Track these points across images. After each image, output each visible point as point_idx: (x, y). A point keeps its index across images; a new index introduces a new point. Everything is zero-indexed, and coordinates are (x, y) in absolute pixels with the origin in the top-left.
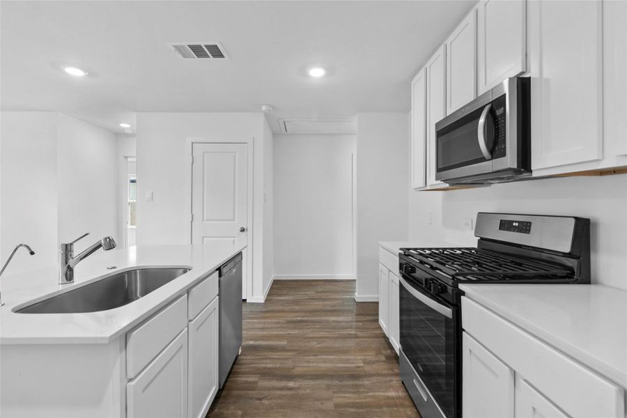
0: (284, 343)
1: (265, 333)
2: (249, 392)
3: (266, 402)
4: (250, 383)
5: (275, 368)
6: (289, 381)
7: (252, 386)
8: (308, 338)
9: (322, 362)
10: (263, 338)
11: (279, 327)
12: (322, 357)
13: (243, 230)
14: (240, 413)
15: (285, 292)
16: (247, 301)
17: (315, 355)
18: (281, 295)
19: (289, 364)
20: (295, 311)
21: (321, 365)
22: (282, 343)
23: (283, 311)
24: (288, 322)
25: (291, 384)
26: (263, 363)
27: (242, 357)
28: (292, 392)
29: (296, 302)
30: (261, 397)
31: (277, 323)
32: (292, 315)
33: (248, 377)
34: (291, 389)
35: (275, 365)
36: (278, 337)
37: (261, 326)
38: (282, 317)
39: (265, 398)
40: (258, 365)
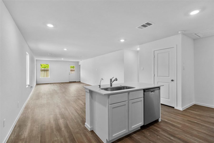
0: (180, 126)
1: (174, 120)
2: (155, 132)
3: (159, 137)
4: (157, 130)
5: (170, 131)
6: (172, 137)
7: (157, 131)
8: (193, 129)
9: (193, 139)
10: (171, 121)
11: (182, 121)
12: (195, 138)
13: (172, 80)
14: (149, 135)
15: (197, 110)
16: (175, 108)
17: (191, 136)
18: (194, 111)
19: (177, 132)
20: (196, 118)
21: (192, 140)
22: (179, 126)
23: (189, 116)
24: (188, 120)
25: (172, 138)
26: (166, 127)
27: (160, 123)
28: (171, 140)
29: (200, 115)
30: (158, 135)
31: (183, 119)
32: (193, 119)
33: (158, 128)
34: (171, 139)
35: (170, 130)
36: (178, 123)
37: (174, 117)
38: (186, 118)
39: (159, 136)
40: (164, 127)
